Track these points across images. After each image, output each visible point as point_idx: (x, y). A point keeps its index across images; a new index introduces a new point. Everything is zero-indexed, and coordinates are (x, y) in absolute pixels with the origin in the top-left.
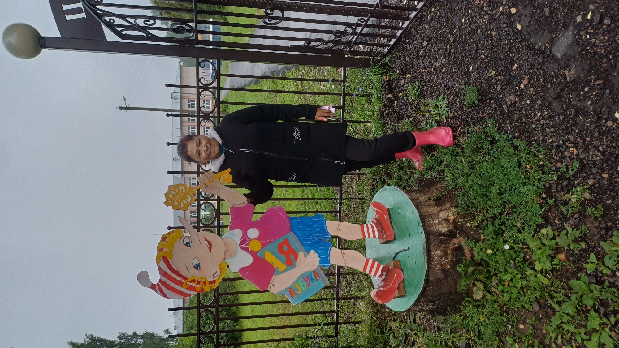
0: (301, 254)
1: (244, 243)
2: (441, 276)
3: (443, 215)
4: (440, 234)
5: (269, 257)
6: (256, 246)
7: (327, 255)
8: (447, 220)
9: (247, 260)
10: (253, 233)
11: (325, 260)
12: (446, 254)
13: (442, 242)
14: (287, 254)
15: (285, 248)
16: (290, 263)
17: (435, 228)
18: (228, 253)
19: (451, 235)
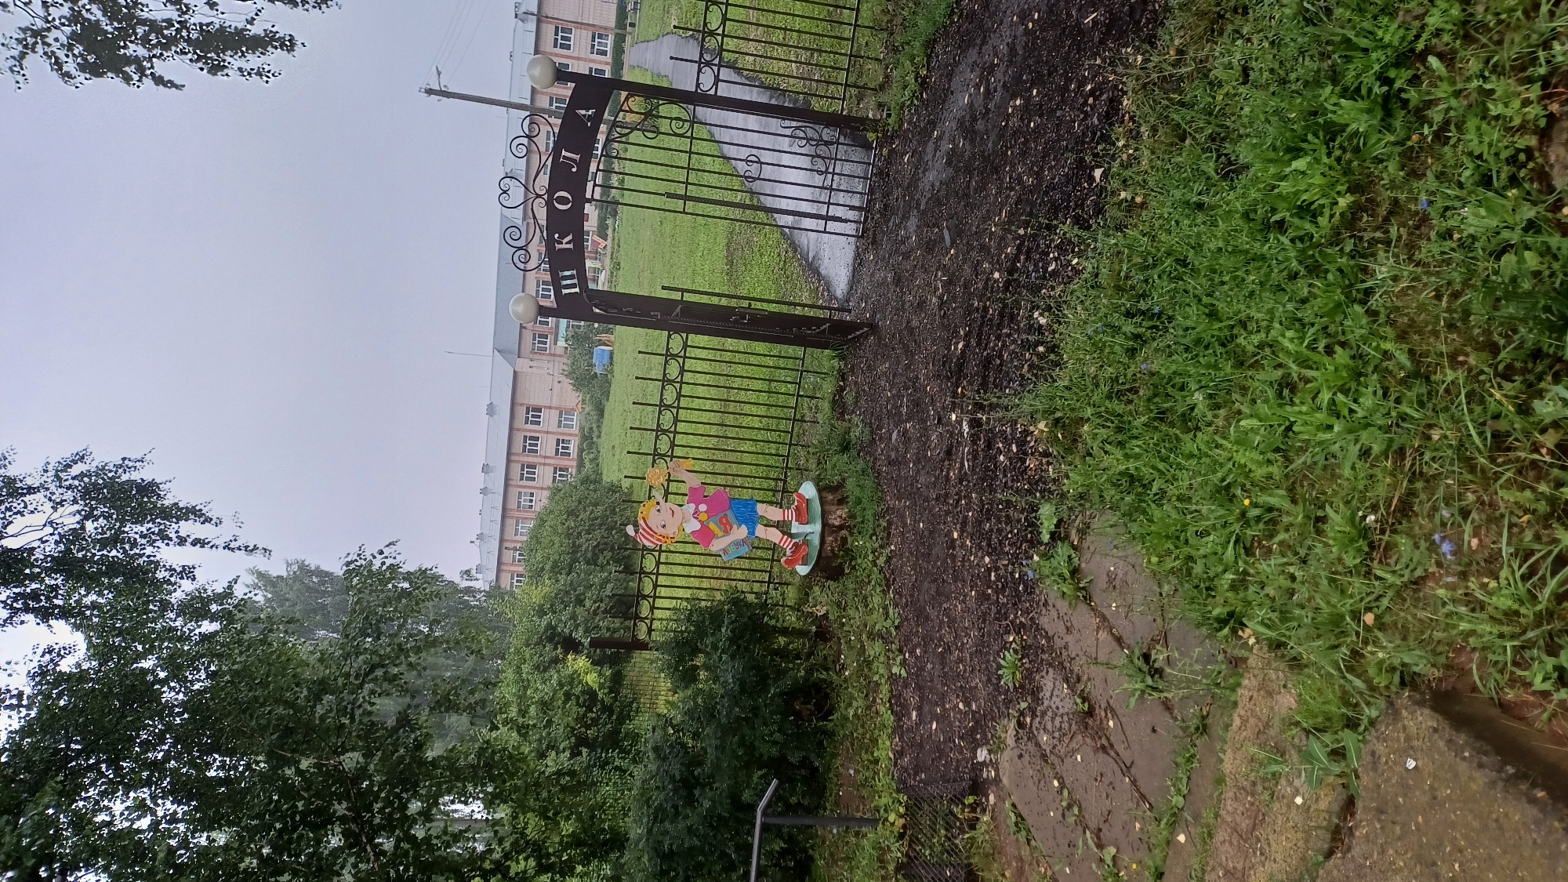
0: (735, 526)
1: (696, 513)
2: (830, 555)
3: (839, 513)
4: (834, 526)
5: (712, 526)
6: (703, 517)
7: (754, 529)
8: (840, 517)
9: (697, 525)
10: (703, 507)
11: (752, 532)
12: (836, 540)
13: (833, 532)
14: (725, 525)
15: (724, 521)
16: (726, 532)
17: (830, 522)
18: (684, 520)
19: (841, 527)
